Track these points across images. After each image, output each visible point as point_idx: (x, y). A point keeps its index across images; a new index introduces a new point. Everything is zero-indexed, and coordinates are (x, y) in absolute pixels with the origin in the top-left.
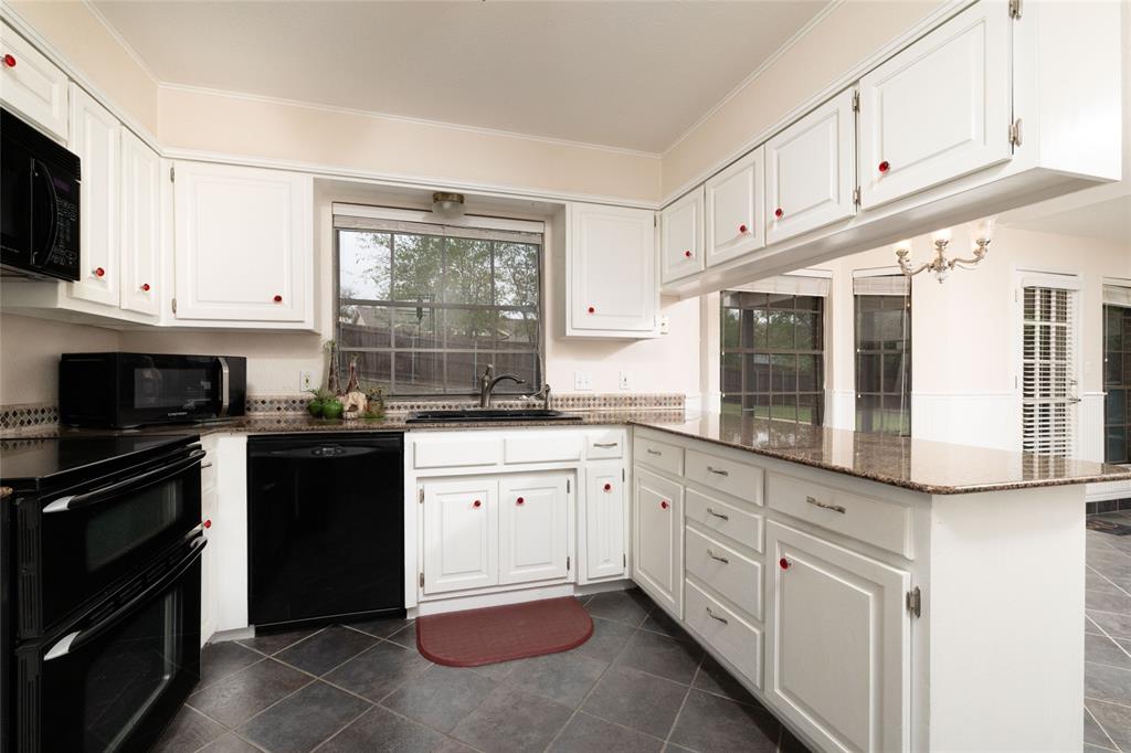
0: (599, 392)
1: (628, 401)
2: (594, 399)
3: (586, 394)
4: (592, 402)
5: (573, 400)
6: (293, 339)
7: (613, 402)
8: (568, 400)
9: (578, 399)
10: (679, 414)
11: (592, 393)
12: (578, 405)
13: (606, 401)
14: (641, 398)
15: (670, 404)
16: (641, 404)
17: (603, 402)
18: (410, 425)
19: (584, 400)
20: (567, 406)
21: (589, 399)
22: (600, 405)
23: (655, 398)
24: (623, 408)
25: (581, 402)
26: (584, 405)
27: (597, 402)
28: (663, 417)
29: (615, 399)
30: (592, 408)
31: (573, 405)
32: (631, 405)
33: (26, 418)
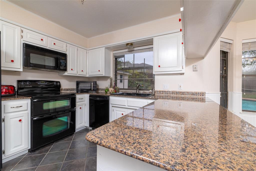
0: (171, 90)
1: (181, 93)
2: (169, 92)
3: (166, 90)
4: (168, 93)
5: (162, 92)
6: (104, 78)
7: (176, 93)
8: (161, 92)
9: (164, 92)
10: (203, 99)
11: (168, 90)
12: (164, 94)
13: (173, 93)
14: (186, 93)
15: (198, 95)
16: (186, 94)
17: (172, 93)
18: (111, 95)
19: (166, 92)
20: (161, 93)
21: (167, 92)
22: (171, 94)
23: (192, 93)
24: (179, 95)
25: (165, 93)
26: (166, 94)
27: (170, 93)
28: (195, 99)
29: (176, 92)
30: (168, 94)
31: (162, 93)
32: (182, 94)
33: (71, 90)
